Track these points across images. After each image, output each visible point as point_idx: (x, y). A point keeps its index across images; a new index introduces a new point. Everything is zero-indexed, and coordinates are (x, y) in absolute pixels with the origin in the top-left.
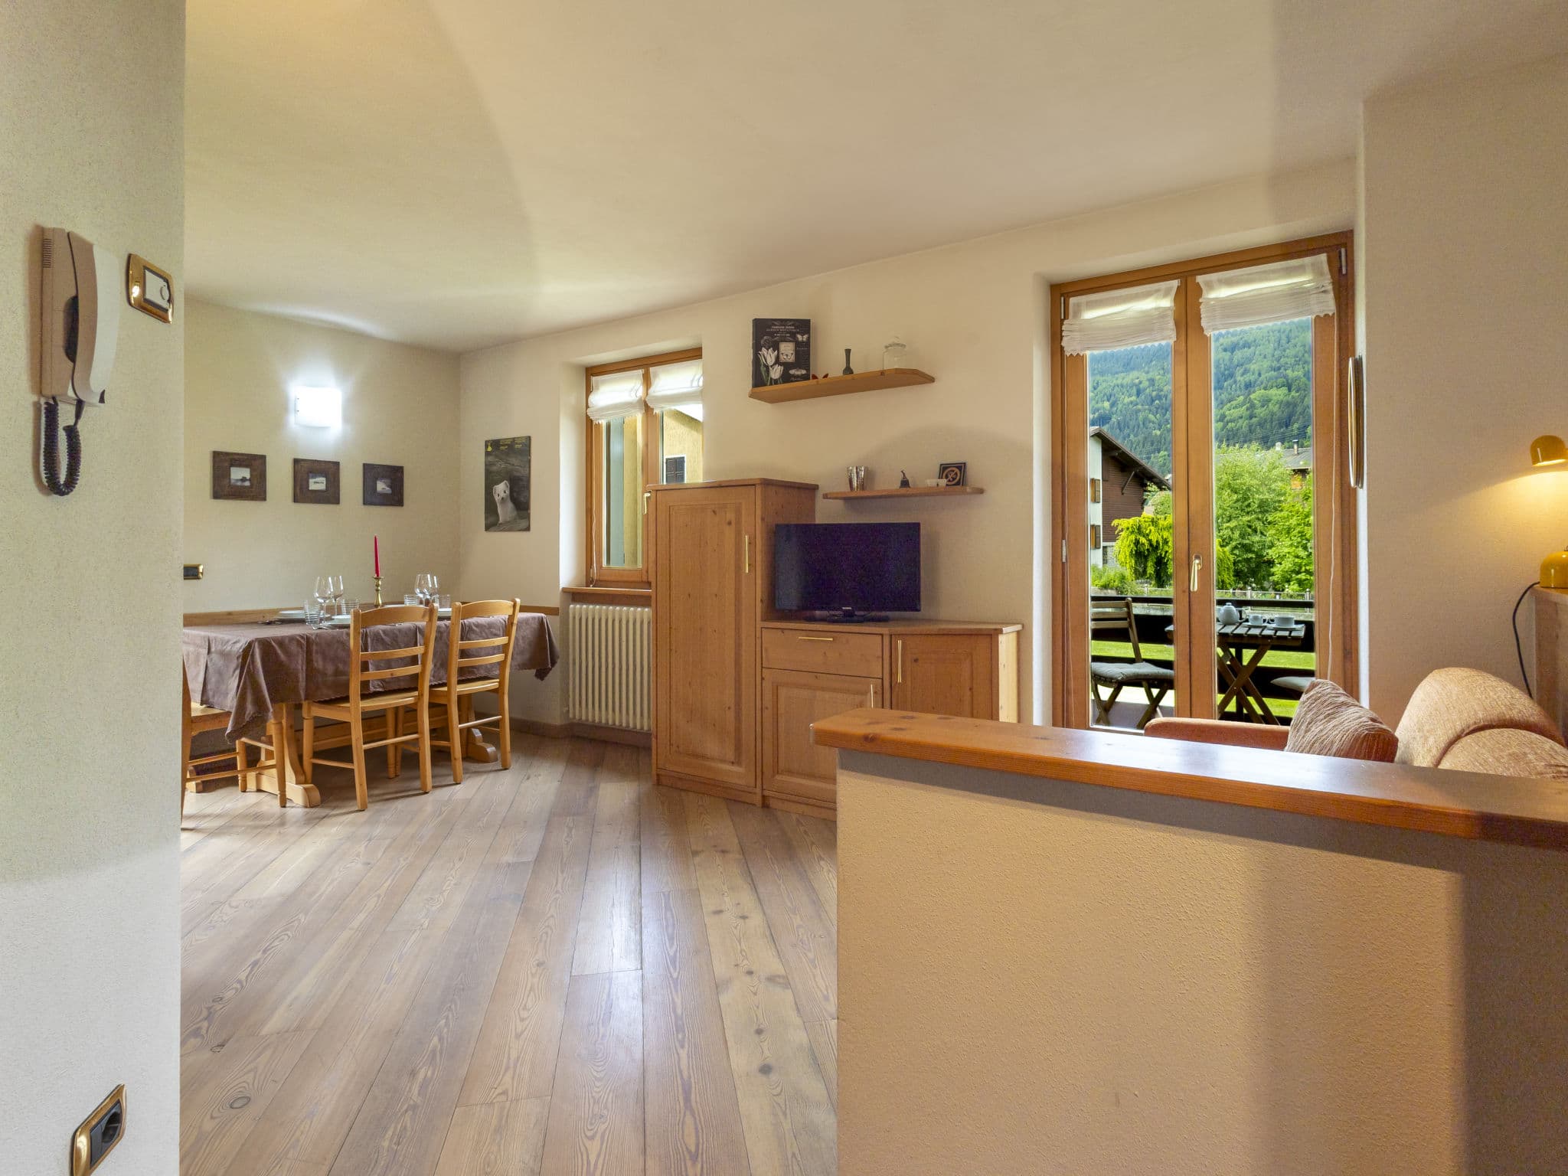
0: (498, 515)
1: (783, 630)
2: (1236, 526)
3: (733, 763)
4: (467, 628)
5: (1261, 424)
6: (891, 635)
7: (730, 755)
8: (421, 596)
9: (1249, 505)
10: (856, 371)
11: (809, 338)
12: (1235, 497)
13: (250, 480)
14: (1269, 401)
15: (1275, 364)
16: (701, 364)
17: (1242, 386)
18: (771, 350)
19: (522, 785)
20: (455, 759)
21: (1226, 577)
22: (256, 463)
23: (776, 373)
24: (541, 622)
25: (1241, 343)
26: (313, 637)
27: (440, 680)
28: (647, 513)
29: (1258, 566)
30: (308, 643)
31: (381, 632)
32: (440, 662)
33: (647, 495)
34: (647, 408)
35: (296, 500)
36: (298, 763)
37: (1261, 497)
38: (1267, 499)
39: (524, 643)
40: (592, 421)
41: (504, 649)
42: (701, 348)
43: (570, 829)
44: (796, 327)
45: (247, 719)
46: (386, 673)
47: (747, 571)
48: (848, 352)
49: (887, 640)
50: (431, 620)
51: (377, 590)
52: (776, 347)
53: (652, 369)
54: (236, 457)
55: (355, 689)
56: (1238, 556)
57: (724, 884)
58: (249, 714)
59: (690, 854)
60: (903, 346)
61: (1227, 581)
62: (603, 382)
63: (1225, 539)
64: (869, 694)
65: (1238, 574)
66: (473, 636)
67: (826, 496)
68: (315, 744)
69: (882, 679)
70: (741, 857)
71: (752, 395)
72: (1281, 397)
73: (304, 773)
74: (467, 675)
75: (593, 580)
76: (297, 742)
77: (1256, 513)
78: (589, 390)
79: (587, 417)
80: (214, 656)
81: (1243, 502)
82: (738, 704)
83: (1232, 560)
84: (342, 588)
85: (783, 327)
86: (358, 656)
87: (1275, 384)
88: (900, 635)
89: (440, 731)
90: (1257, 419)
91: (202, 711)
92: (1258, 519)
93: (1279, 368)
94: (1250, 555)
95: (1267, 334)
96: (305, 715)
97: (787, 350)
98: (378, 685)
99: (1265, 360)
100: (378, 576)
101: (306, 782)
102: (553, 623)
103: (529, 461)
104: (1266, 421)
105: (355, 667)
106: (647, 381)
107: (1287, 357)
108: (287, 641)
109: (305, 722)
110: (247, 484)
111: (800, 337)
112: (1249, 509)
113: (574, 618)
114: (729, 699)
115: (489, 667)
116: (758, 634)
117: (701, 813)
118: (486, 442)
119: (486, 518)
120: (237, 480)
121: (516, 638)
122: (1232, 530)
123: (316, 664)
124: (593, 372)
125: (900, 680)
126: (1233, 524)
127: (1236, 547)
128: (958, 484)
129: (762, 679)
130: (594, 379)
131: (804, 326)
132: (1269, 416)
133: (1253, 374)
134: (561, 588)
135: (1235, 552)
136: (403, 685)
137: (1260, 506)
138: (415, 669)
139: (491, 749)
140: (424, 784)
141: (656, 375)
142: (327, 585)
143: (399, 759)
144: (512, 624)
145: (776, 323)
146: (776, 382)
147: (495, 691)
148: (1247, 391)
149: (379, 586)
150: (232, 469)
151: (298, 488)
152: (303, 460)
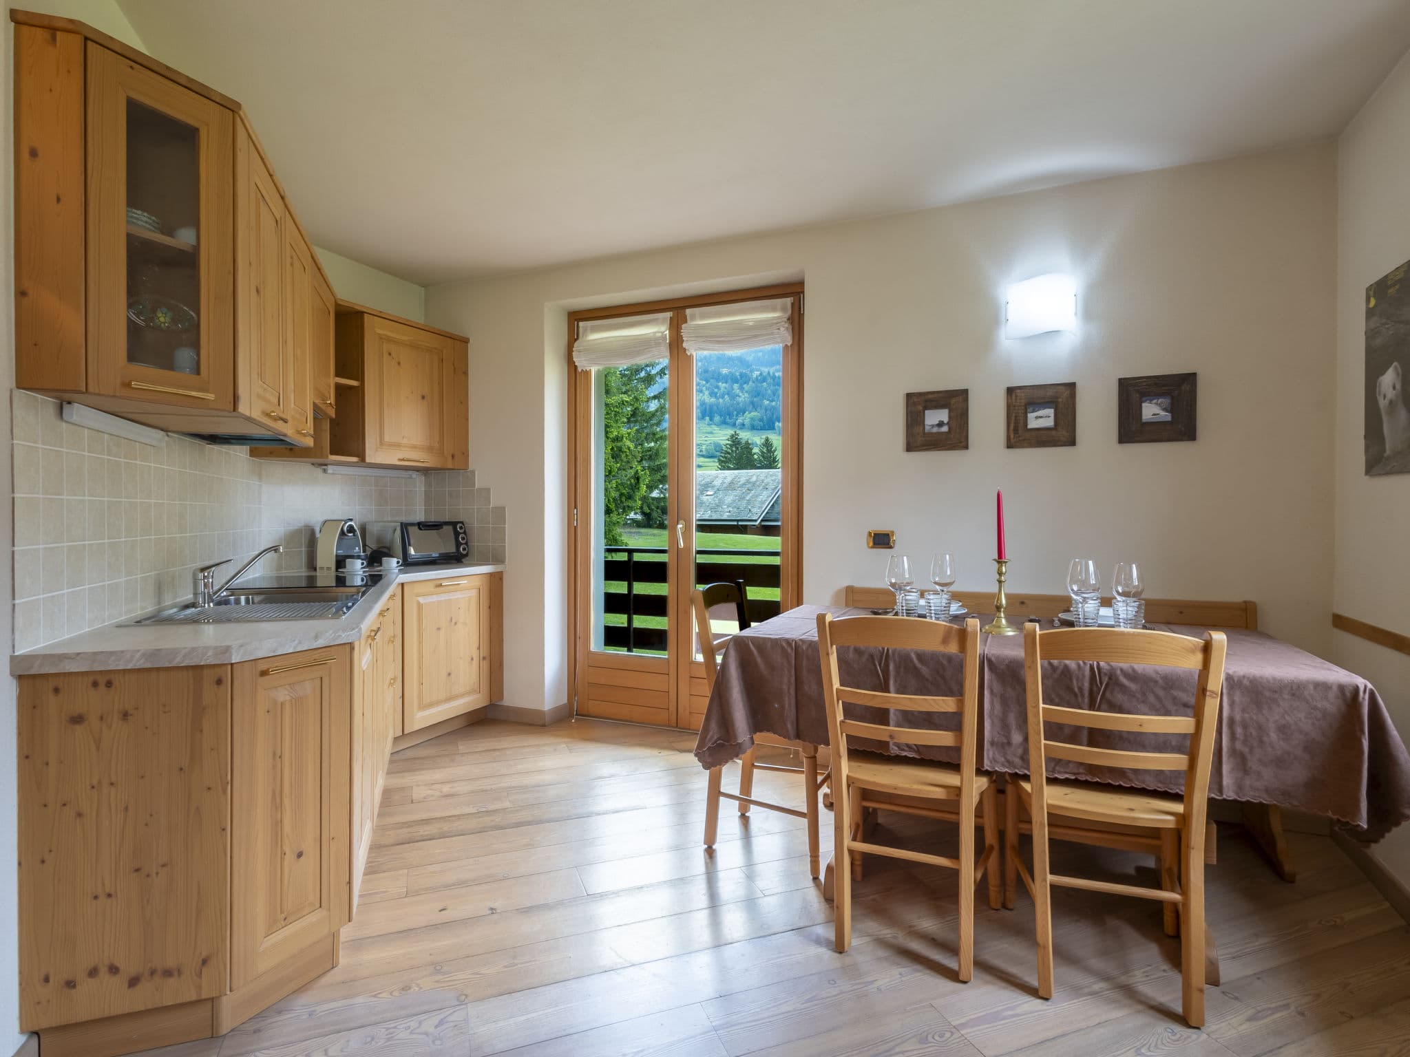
0: (1383, 439)
13: (948, 423)
22: (955, 400)
24: (1353, 698)
26: (804, 648)
30: (796, 653)
31: (913, 656)
35: (1010, 445)
54: (931, 396)
86: (832, 690)
110: (945, 429)
118: (1367, 289)
119: (1367, 449)
120: (933, 426)
149: (1000, 574)
150: (926, 412)
151: (1012, 428)
152: (1020, 388)
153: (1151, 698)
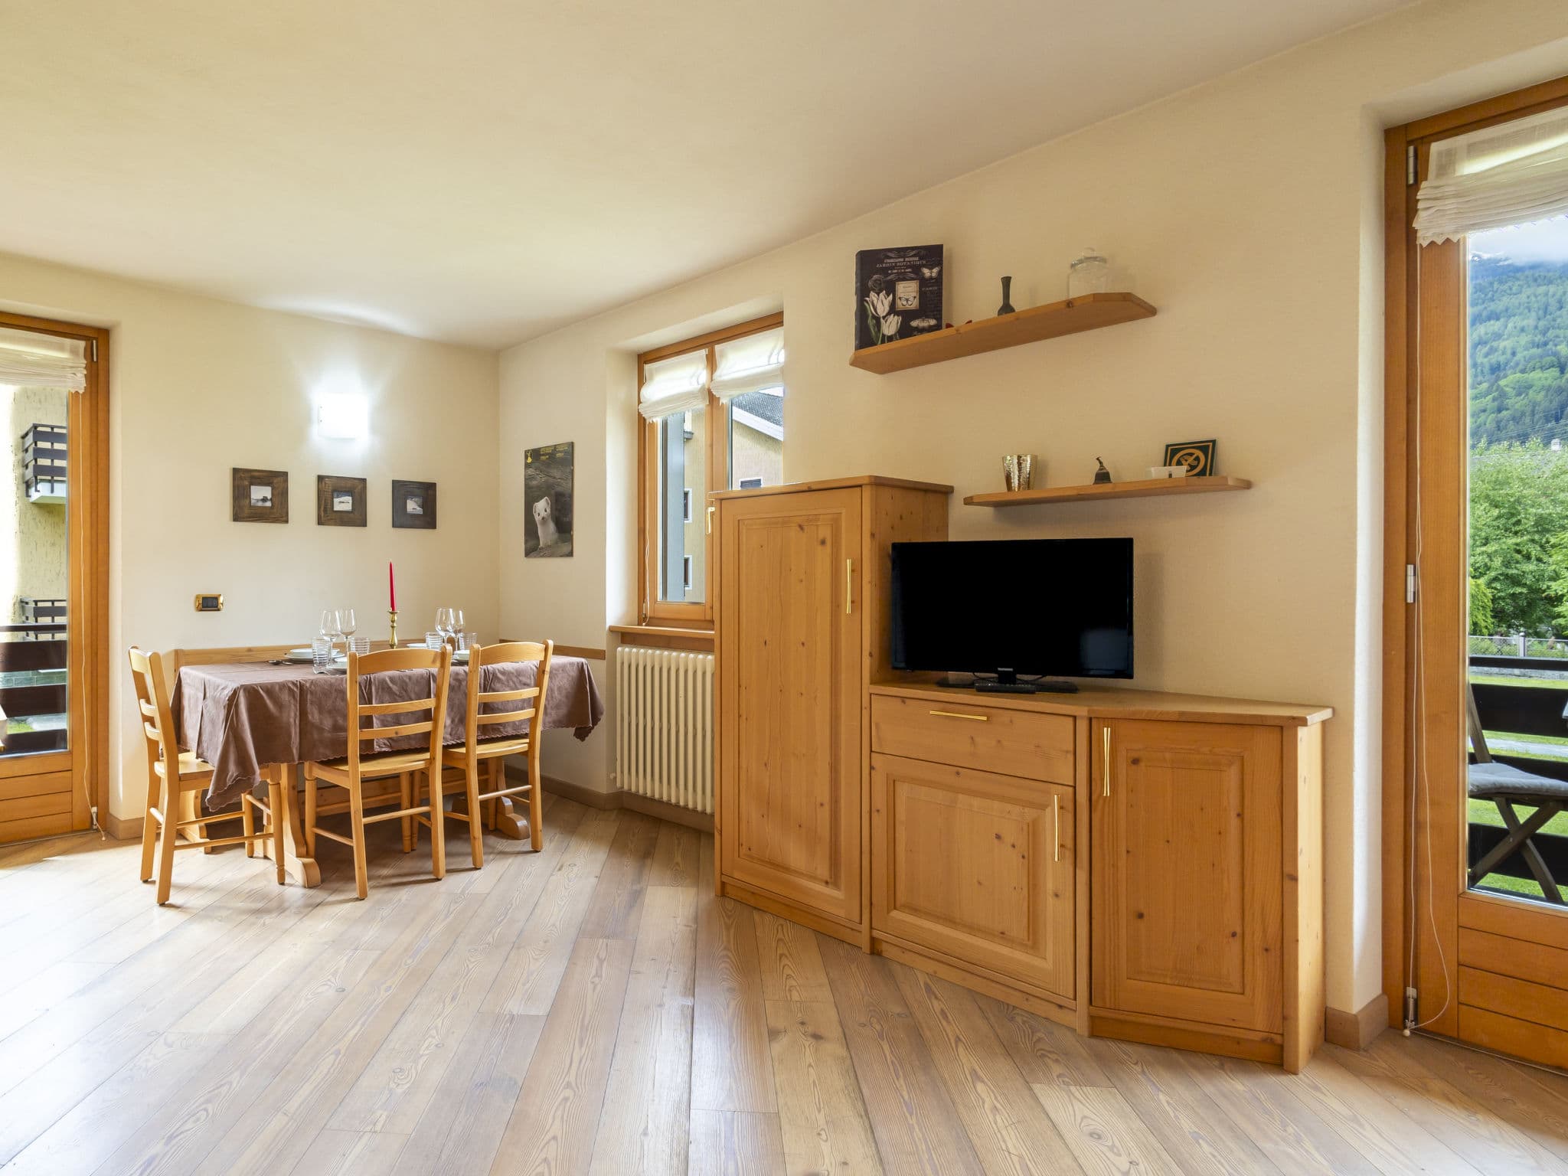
0: (538, 538)
1: (903, 699)
2: (1496, 551)
3: (827, 883)
4: (491, 677)
5: (1516, 419)
6: (1090, 719)
7: (823, 871)
8: (443, 634)
9: (1518, 522)
10: (1017, 309)
11: (940, 273)
12: (1496, 512)
13: (271, 499)
14: (1530, 387)
15: (1539, 338)
16: (782, 332)
17: (1486, 370)
18: (882, 295)
19: (552, 878)
20: (474, 838)
21: (1480, 617)
22: (276, 480)
23: (891, 326)
24: (581, 669)
25: (1485, 314)
26: (308, 685)
27: (459, 738)
28: (712, 532)
29: (1531, 604)
30: (301, 691)
31: (387, 679)
32: (458, 717)
33: (712, 509)
34: (712, 399)
35: (320, 522)
36: (301, 834)
37: (1540, 511)
38: (1550, 514)
39: (560, 693)
40: (645, 420)
41: (535, 702)
42: (783, 312)
43: (601, 961)
44: (921, 259)
45: (229, 783)
46: (391, 731)
47: (848, 610)
48: (1006, 282)
49: (1082, 726)
50: (443, 666)
51: (393, 627)
52: (890, 289)
53: (717, 348)
54: (256, 474)
55: (353, 750)
56: (1499, 591)
57: (819, 1111)
58: (232, 776)
59: (766, 1035)
60: (1103, 260)
61: (1483, 624)
62: (658, 370)
63: (1479, 568)
64: (1048, 810)
65: (1499, 615)
66: (498, 685)
67: (969, 501)
68: (319, 809)
69: (1075, 787)
70: (845, 1053)
71: (855, 363)
72: (1549, 382)
73: (306, 843)
74: (489, 733)
75: (646, 617)
76: (298, 804)
77: (1528, 533)
78: (641, 381)
79: (640, 415)
80: (209, 701)
81: (1508, 519)
82: (835, 801)
83: (1490, 596)
84: (353, 624)
85: (902, 260)
86: (356, 709)
87: (1538, 365)
88: (1107, 720)
89: (457, 800)
90: (1508, 412)
91: (198, 764)
92: (1533, 541)
93: (1546, 344)
94: (1519, 590)
95: (1526, 300)
96: (307, 776)
97: (908, 292)
98: (385, 744)
99: (1524, 334)
100: (393, 609)
101: (307, 855)
102: (597, 670)
103: (572, 472)
104: (1523, 414)
105: (353, 723)
106: (712, 363)
107: (1559, 328)
108: (277, 688)
109: (307, 783)
110: (268, 504)
111: (926, 272)
112: (1517, 528)
113: (623, 663)
114: (823, 794)
115: (517, 723)
116: (866, 703)
117: (781, 956)
118: (526, 452)
119: (526, 542)
120: (258, 500)
121: (550, 690)
122: (1489, 556)
123: (310, 717)
124: (645, 358)
125: (1107, 792)
126: (1490, 548)
127: (1496, 579)
128: (1202, 473)
129: (872, 768)
130: (647, 367)
131: (933, 254)
132: (1528, 409)
133: (1503, 353)
134: (607, 626)
135: (1494, 585)
136: (414, 744)
137: (1536, 525)
138: (425, 727)
139: (522, 823)
140: (435, 871)
141: (722, 356)
142: (334, 620)
143: (416, 830)
144: (544, 672)
145: (890, 254)
146: (890, 339)
147: (525, 754)
148: (1494, 376)
149: (393, 622)
150: (252, 487)
151: (322, 509)
152: (328, 477)
153: (511, 683)
